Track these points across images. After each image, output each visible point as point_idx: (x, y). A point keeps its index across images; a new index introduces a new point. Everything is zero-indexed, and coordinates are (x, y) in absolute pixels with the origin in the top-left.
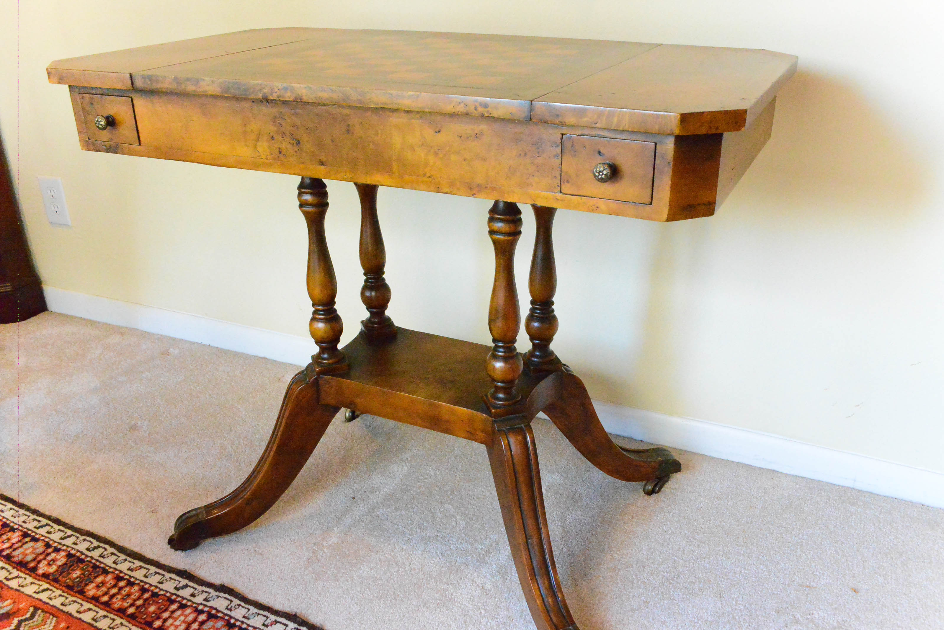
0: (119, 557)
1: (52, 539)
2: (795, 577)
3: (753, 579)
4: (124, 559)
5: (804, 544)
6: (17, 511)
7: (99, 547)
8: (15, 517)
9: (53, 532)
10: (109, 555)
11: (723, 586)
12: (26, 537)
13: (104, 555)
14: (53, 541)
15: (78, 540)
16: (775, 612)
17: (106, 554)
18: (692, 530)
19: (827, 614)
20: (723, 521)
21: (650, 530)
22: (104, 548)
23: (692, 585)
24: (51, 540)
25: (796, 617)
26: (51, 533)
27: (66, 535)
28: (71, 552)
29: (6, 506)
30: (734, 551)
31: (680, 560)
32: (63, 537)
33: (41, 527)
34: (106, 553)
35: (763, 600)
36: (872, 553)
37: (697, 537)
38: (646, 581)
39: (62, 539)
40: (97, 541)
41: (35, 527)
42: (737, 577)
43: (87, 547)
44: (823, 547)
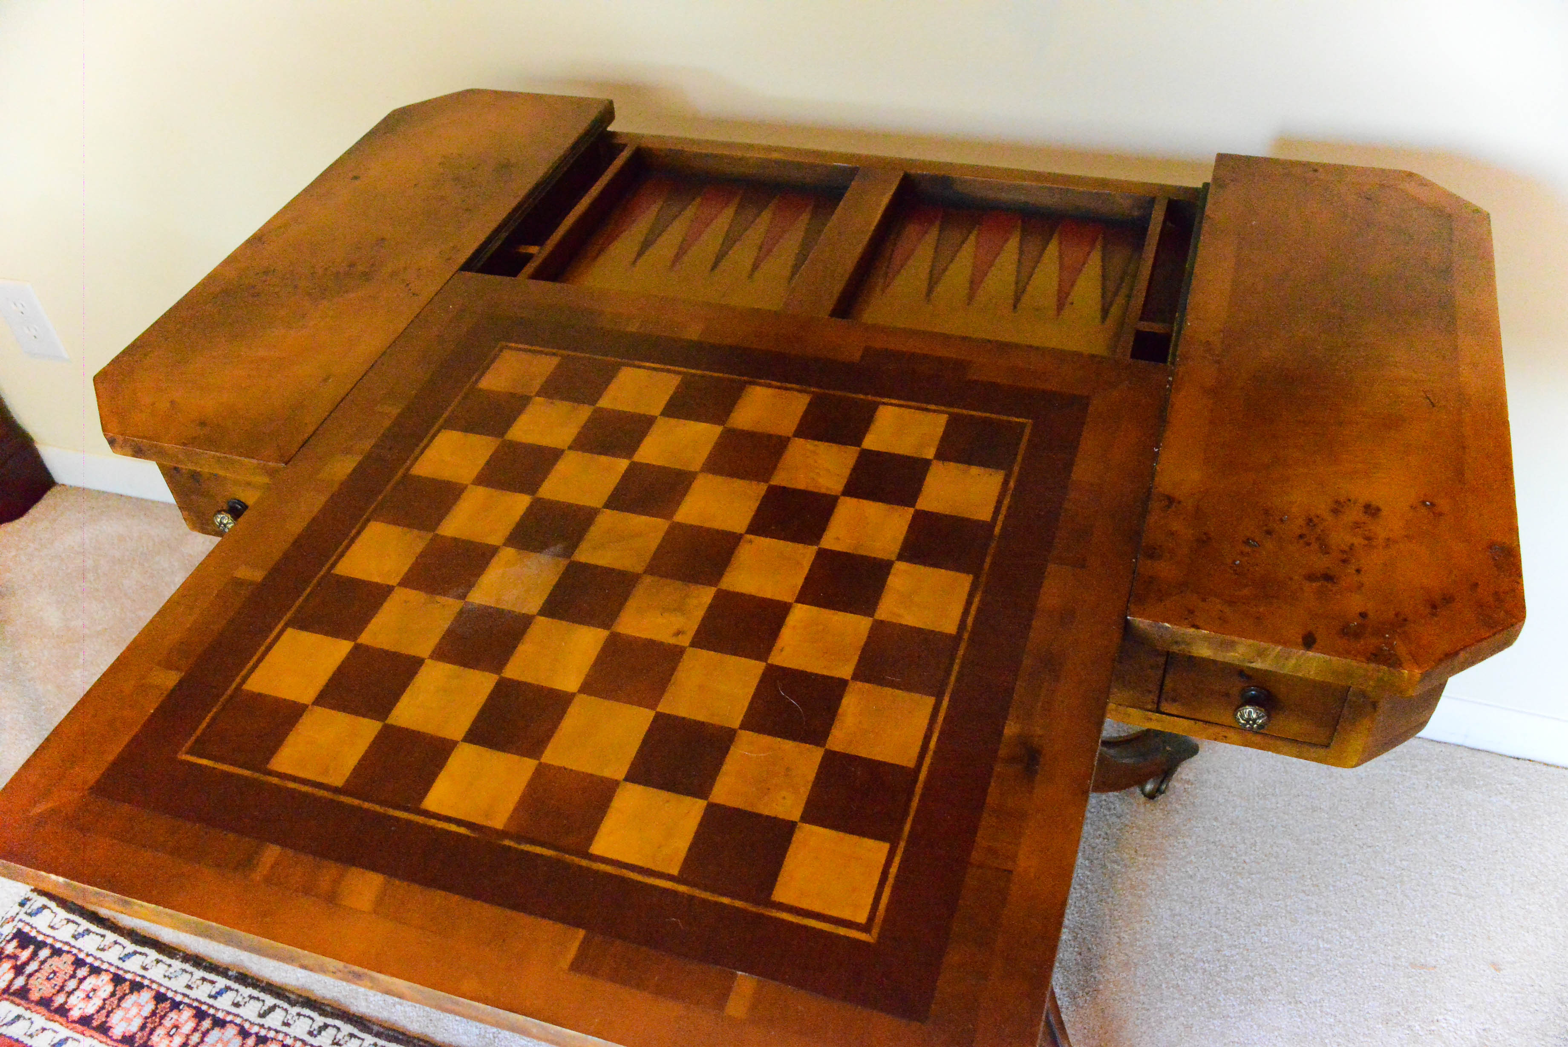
0: (363, 1040)
1: (245, 1018)
2: (1402, 949)
3: (1339, 959)
4: (372, 1043)
5: (1406, 879)
6: (170, 966)
7: (326, 1026)
8: (170, 978)
9: (242, 1003)
10: (347, 1038)
11: (1296, 979)
12: (204, 1019)
13: (340, 1040)
14: (250, 1022)
15: (289, 1017)
16: (1382, 1024)
17: (341, 1038)
18: (1231, 868)
19: (1459, 1020)
20: (1275, 843)
21: (1167, 877)
22: (335, 1026)
23: (1250, 983)
24: (246, 1020)
25: (1414, 1029)
26: (241, 1005)
27: (265, 1008)
28: (285, 1043)
29: (146, 955)
30: (1302, 904)
31: (1223, 934)
32: (262, 1012)
33: (220, 993)
34: (340, 1036)
35: (1361, 1002)
36: (1511, 886)
37: (1242, 882)
38: (1180, 983)
39: (262, 1015)
40: (320, 1015)
41: (210, 996)
42: (1314, 959)
43: (308, 1029)
44: (1434, 881)
